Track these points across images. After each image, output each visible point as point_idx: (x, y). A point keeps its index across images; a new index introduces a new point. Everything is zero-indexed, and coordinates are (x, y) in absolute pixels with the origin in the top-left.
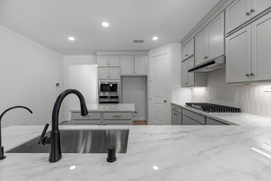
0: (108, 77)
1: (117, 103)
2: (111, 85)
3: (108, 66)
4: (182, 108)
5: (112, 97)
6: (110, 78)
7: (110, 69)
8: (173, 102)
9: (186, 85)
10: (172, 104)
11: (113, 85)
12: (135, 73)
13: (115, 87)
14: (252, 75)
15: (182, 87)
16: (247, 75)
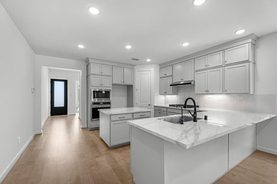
0: (100, 85)
1: (110, 108)
2: (104, 92)
3: (101, 74)
4: (167, 108)
5: (104, 103)
6: (102, 86)
7: (103, 77)
8: (156, 105)
9: (165, 94)
10: (155, 106)
11: (105, 91)
12: (124, 82)
13: (108, 94)
14: (208, 91)
15: (160, 95)
16: (206, 91)
